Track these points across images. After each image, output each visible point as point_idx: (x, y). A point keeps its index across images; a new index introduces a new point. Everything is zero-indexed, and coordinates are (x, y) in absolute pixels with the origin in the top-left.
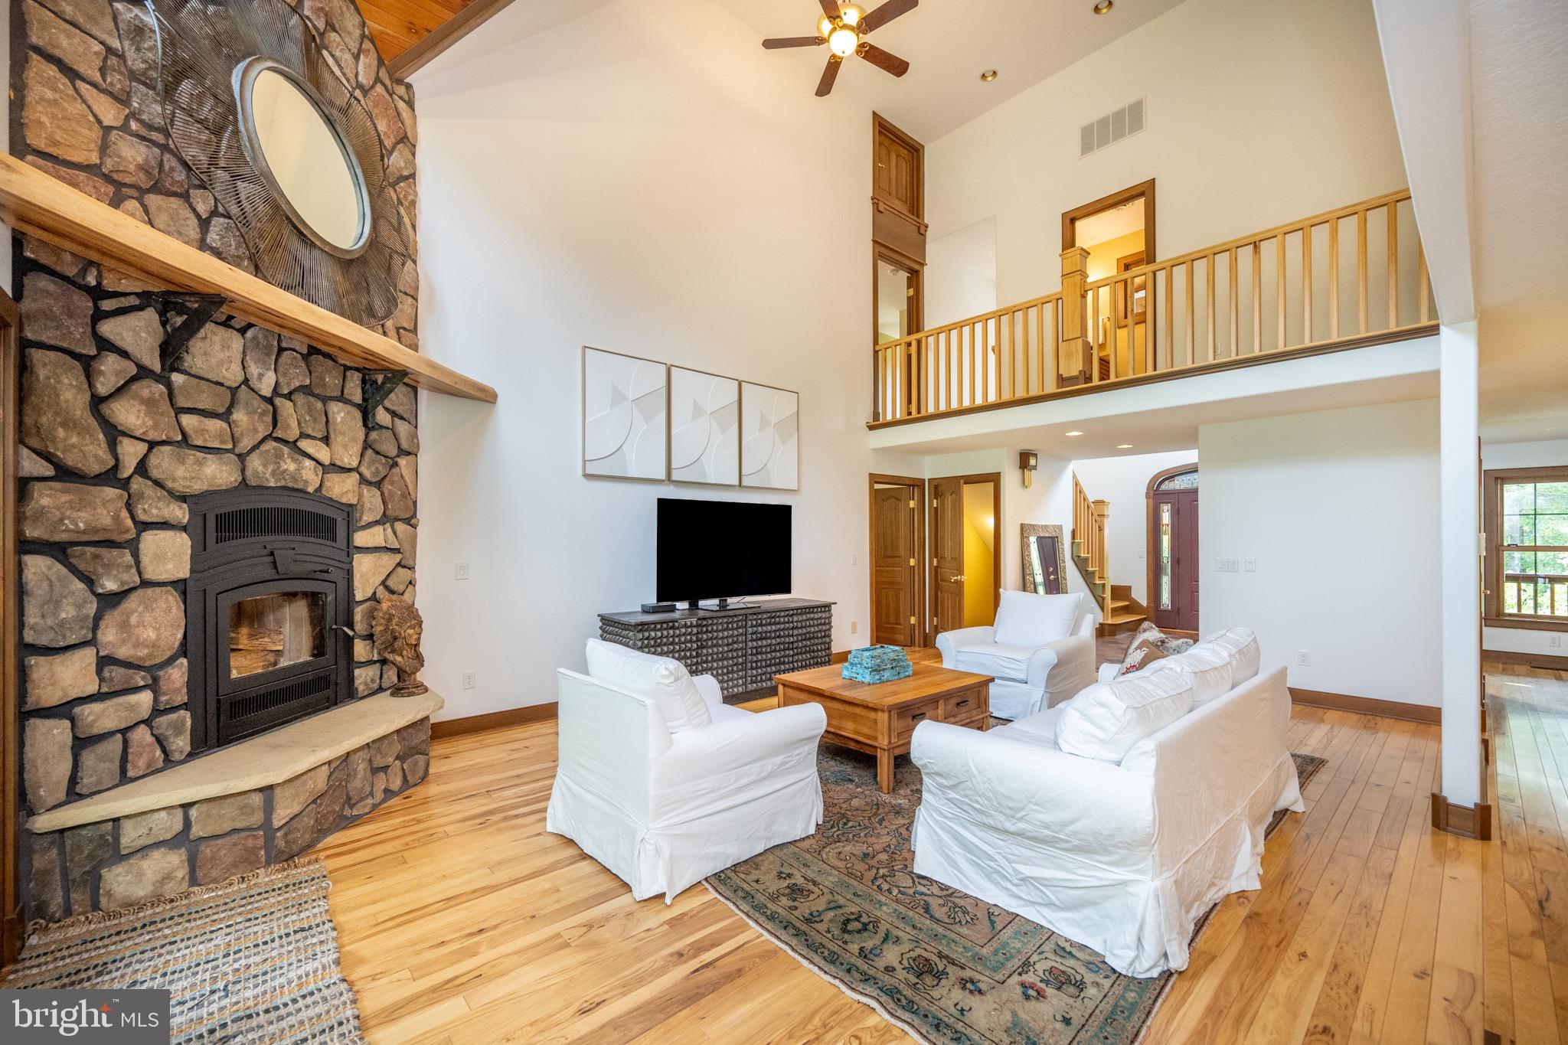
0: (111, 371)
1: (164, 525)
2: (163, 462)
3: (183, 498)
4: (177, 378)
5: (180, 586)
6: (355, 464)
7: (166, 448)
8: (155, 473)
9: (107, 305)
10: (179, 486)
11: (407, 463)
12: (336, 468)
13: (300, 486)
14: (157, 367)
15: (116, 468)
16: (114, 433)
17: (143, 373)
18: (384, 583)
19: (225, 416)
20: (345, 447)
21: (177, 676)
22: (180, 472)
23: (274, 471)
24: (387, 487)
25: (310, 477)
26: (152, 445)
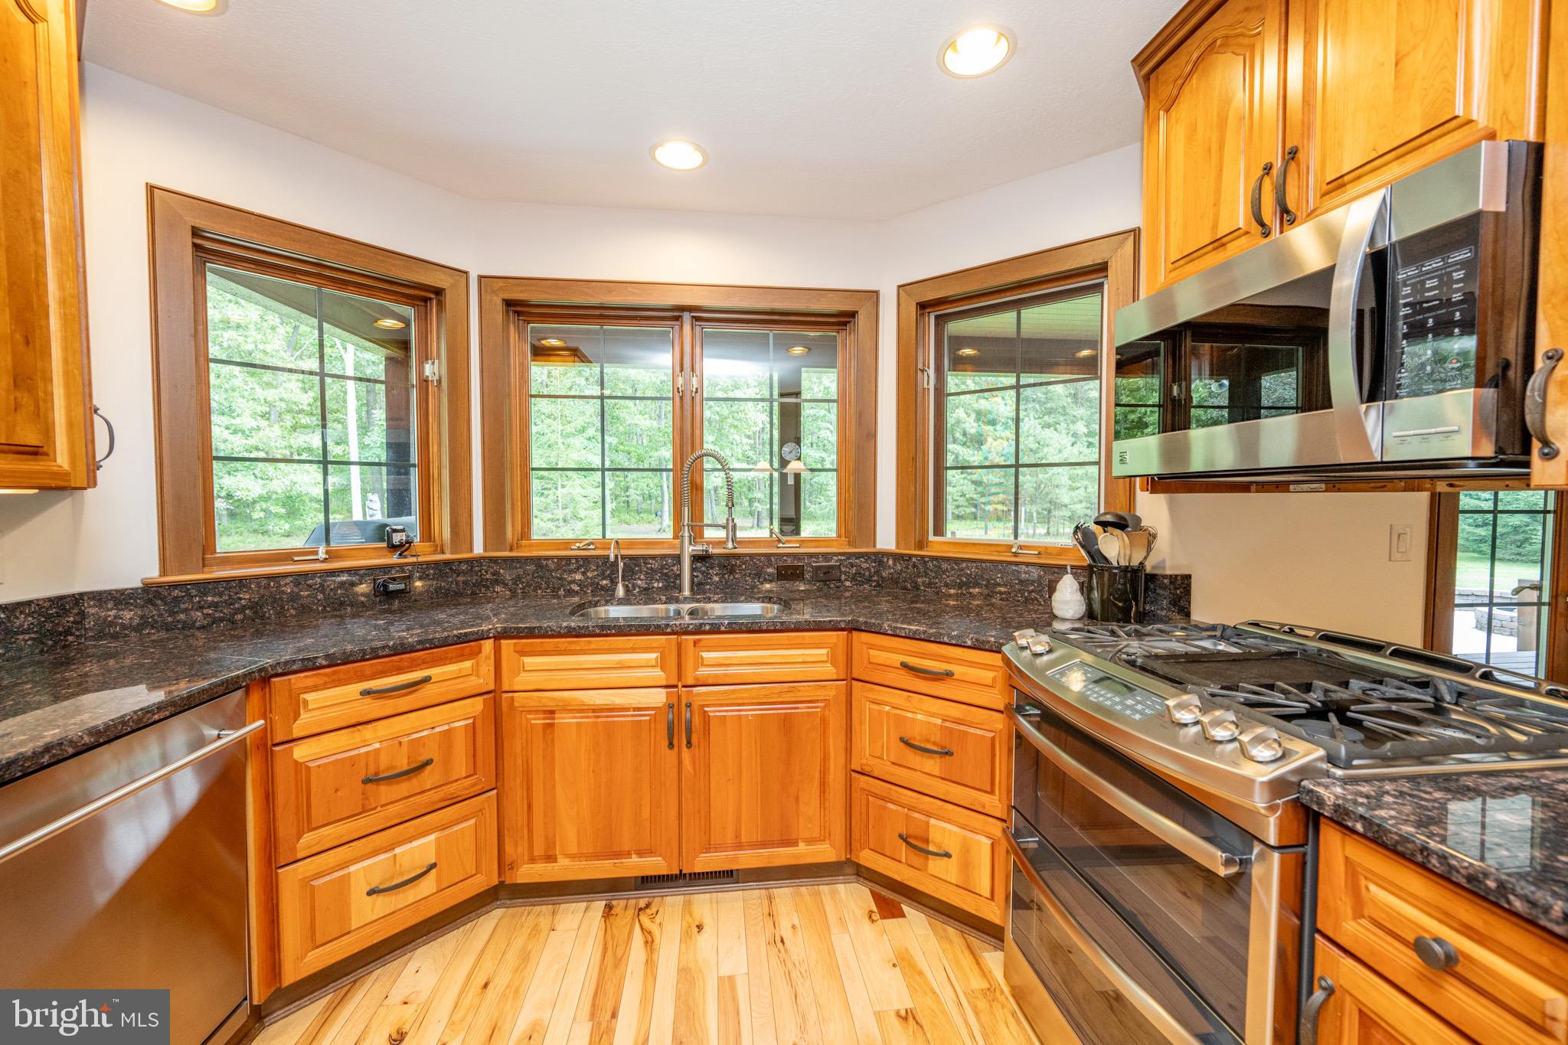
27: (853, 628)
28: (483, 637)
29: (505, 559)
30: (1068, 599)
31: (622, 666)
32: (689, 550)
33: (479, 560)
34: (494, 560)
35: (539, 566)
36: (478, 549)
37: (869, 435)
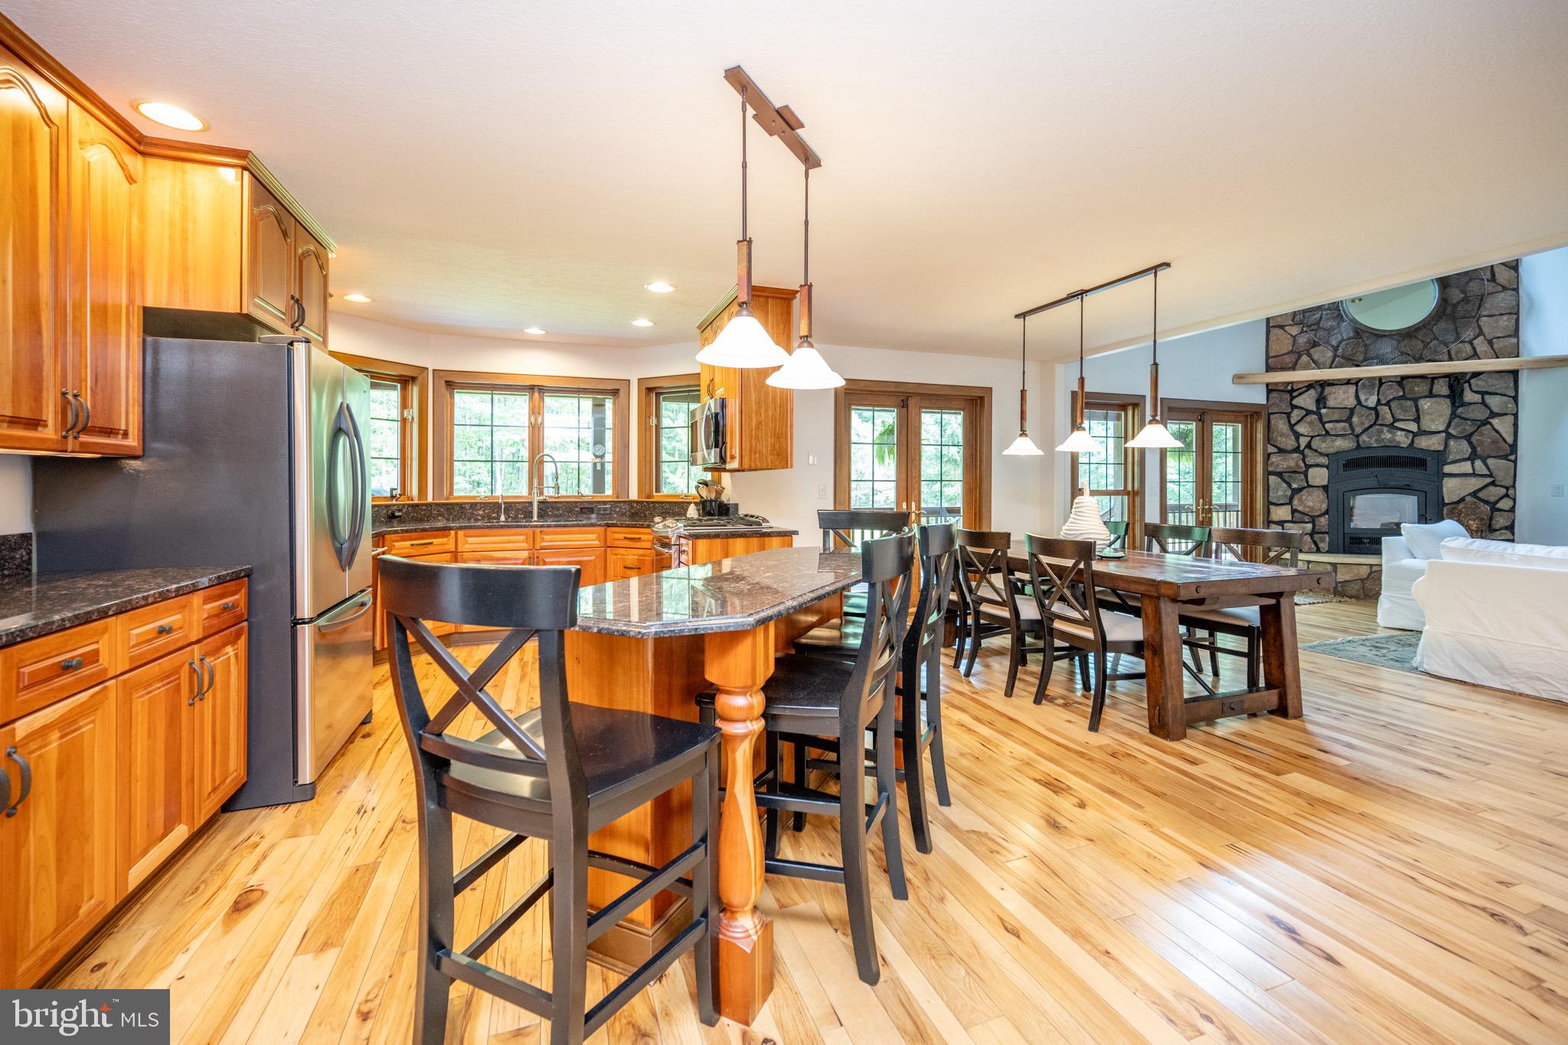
0: (1296, 415)
1: (1318, 465)
2: (1315, 444)
3: (1327, 455)
4: (1323, 411)
5: (1325, 488)
6: (1442, 428)
7: (1318, 438)
8: (1314, 447)
9: (1294, 394)
10: (1323, 451)
11: (1501, 421)
12: (1422, 432)
13: (1394, 445)
15: (1299, 446)
16: (1297, 436)
17: (1309, 412)
18: (1472, 494)
19: (1349, 420)
20: (1432, 421)
21: (1323, 521)
22: (1324, 445)
23: (1376, 441)
24: (1475, 439)
25: (1403, 440)
26: (1312, 437)
27: (608, 526)
28: (451, 529)
29: (444, 504)
30: (692, 512)
31: (509, 542)
32: (536, 499)
33: (430, 504)
34: (437, 504)
35: (462, 508)
36: (430, 499)
37: (627, 447)
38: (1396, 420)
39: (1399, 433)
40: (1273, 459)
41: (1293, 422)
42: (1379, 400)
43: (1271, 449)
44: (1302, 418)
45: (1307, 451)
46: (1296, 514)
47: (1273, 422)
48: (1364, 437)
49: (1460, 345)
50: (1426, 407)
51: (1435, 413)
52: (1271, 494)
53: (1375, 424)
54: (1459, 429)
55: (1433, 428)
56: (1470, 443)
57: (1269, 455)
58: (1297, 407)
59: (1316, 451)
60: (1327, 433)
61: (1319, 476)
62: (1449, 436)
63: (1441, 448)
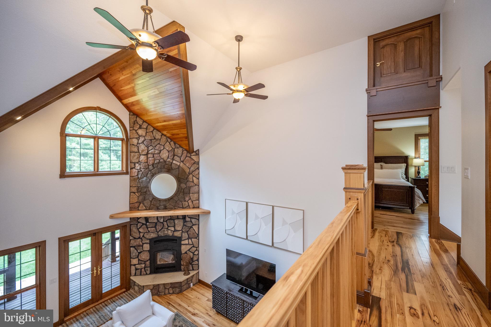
0: (139, 225)
1: (146, 243)
2: (145, 236)
3: (149, 239)
4: (148, 224)
5: (148, 251)
6: (181, 229)
7: (146, 233)
10: (147, 238)
11: (195, 227)
12: (175, 231)
13: (168, 235)
14: (145, 223)
15: (140, 237)
16: (140, 232)
17: (143, 224)
18: (189, 250)
19: (155, 227)
20: (178, 227)
21: (148, 263)
22: (148, 236)
23: (163, 234)
24: (189, 232)
25: (170, 233)
26: (144, 233)
38: (168, 226)
39: (169, 231)
40: (132, 242)
41: (138, 228)
42: (164, 220)
43: (131, 238)
44: (141, 226)
45: (143, 238)
46: (140, 261)
47: (131, 228)
48: (159, 233)
49: (185, 202)
50: (176, 222)
51: (179, 225)
52: (131, 255)
53: (163, 228)
54: (185, 230)
55: (178, 229)
56: (188, 234)
57: (131, 240)
58: (139, 222)
59: (145, 238)
60: (149, 231)
61: (147, 247)
62: (183, 232)
63: (180, 236)
